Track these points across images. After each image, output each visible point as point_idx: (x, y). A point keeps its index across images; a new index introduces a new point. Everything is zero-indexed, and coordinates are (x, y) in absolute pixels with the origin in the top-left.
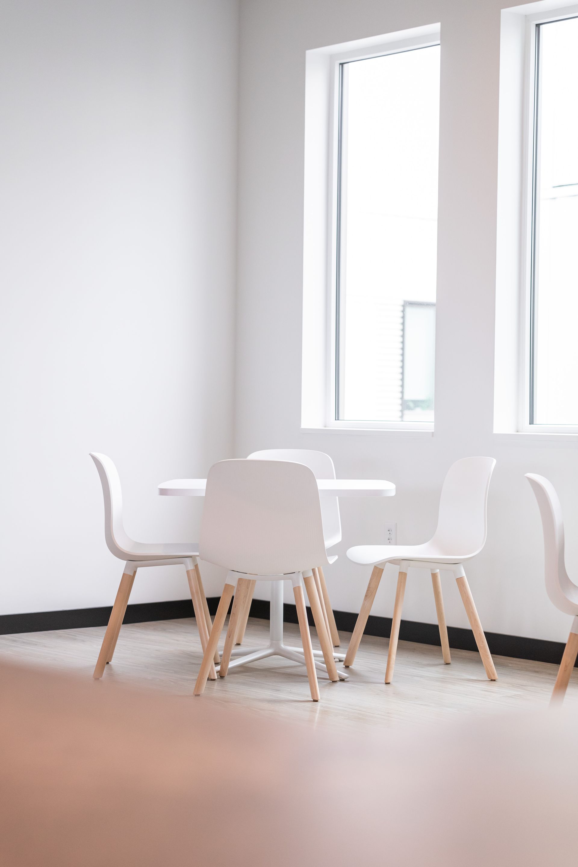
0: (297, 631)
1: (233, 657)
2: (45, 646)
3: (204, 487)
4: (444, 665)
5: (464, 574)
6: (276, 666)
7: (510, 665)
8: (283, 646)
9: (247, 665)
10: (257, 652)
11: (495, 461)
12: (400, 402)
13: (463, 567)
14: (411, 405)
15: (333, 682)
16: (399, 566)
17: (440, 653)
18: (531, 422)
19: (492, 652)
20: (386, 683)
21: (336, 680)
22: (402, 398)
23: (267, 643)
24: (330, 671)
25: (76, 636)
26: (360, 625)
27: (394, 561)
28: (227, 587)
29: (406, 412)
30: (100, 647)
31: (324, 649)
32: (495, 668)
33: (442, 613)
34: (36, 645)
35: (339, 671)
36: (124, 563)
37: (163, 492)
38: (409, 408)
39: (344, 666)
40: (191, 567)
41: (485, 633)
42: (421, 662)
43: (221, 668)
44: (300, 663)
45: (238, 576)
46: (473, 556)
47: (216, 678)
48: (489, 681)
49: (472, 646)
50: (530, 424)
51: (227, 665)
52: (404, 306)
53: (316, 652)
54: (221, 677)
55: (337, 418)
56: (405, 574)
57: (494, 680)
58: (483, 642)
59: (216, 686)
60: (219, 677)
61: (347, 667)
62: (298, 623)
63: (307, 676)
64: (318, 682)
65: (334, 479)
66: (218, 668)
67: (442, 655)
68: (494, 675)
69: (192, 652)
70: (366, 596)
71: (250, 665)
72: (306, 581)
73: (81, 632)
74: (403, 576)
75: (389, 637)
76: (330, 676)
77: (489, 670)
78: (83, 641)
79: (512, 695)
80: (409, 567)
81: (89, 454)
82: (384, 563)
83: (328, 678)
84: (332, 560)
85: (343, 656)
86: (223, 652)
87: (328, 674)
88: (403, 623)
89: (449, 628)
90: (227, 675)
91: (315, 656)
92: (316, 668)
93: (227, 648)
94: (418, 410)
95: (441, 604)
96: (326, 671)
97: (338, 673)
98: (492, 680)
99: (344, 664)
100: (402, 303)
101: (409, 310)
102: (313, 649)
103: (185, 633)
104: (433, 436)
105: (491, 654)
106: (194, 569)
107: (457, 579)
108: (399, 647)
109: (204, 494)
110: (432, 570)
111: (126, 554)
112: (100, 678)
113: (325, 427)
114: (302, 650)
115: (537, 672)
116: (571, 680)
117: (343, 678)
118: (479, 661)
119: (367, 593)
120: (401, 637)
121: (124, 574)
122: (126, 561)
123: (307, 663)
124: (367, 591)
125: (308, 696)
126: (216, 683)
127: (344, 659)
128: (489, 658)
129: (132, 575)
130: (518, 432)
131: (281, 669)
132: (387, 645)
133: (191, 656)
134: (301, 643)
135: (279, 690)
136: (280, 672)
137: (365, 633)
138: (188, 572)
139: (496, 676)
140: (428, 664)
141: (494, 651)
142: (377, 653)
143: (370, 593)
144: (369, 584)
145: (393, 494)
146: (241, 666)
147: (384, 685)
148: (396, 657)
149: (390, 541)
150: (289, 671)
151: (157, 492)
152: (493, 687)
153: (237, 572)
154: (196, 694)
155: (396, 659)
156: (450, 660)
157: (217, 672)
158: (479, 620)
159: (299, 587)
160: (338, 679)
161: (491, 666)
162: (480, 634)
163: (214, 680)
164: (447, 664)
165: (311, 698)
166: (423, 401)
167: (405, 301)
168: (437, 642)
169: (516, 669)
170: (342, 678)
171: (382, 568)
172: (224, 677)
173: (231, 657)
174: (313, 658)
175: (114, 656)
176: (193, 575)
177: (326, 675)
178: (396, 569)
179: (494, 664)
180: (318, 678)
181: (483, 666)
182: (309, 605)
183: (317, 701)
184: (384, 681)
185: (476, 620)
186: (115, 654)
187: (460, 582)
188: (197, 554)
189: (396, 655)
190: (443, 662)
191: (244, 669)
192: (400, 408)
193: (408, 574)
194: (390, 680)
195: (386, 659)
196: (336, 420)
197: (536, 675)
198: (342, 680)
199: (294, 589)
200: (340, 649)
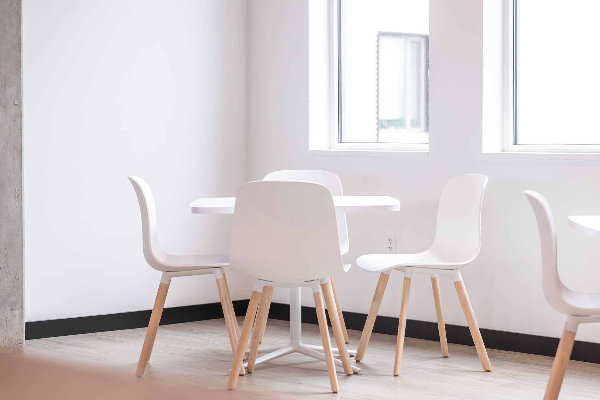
0: (318, 332)
1: (259, 355)
2: (88, 347)
3: (233, 206)
4: (442, 358)
5: (461, 278)
6: (295, 362)
7: (501, 357)
8: (301, 344)
9: (270, 362)
10: (279, 350)
11: (487, 179)
12: (376, 121)
13: (460, 272)
14: (386, 124)
15: (348, 375)
16: (404, 272)
17: (439, 348)
18: (515, 143)
19: (487, 346)
20: (395, 376)
21: (350, 373)
22: (377, 118)
23: (288, 341)
24: (345, 365)
25: (115, 338)
26: (370, 324)
27: (399, 268)
28: (255, 293)
29: (382, 131)
30: (141, 348)
31: (339, 346)
32: (490, 360)
33: (441, 313)
34: (80, 346)
35: (353, 366)
36: (161, 273)
37: (195, 210)
38: (383, 127)
39: (355, 361)
40: (220, 276)
41: (481, 330)
42: (422, 356)
43: (249, 364)
44: (316, 358)
45: (264, 284)
46: (469, 262)
47: (245, 373)
48: (485, 371)
49: (470, 342)
50: (514, 144)
51: (254, 361)
52: (378, 36)
53: (333, 349)
54: (248, 372)
55: (340, 141)
56: (410, 279)
57: (489, 371)
58: (478, 338)
59: (245, 380)
60: (247, 372)
61: (358, 361)
62: (318, 324)
63: (327, 371)
64: (337, 375)
65: (342, 196)
66: (246, 365)
67: (440, 349)
68: (488, 366)
69: (219, 351)
70: (374, 299)
71: (273, 361)
72: (324, 287)
73: (118, 334)
74: (407, 281)
75: (397, 335)
76: (345, 369)
77: (485, 363)
78: (121, 342)
79: (507, 384)
80: (413, 272)
81: (128, 178)
82: (390, 270)
83: (344, 372)
84: (347, 268)
85: (354, 352)
86: (250, 350)
87: (343, 368)
88: (409, 321)
89: (446, 325)
90: (254, 370)
91: (334, 352)
92: (335, 365)
93: (254, 346)
94: (392, 128)
95: (440, 304)
96: (342, 365)
97: (352, 368)
98: (487, 371)
99: (355, 359)
100: (377, 33)
101: (383, 40)
102: (332, 347)
103: (211, 333)
104: (428, 156)
105: (486, 347)
106: (223, 278)
107: (455, 283)
108: (405, 344)
109: (232, 212)
110: (431, 275)
111: (164, 266)
112: (142, 376)
113: (330, 149)
114: (322, 348)
115: (525, 363)
116: (567, 370)
117: (357, 371)
118: (475, 354)
119: (375, 296)
120: (408, 334)
121: (161, 283)
122: (162, 272)
123: (327, 359)
124: (375, 294)
125: (328, 388)
126: (244, 378)
127: (355, 355)
128: (484, 352)
129: (168, 284)
130: (503, 151)
131: (300, 365)
132: (395, 342)
133: (219, 354)
134: (321, 342)
135: (301, 384)
136: (300, 367)
137: (374, 331)
138: (217, 281)
139: (491, 368)
140: (429, 358)
141: (488, 345)
142: (382, 348)
143: (378, 296)
144: (377, 288)
145: (398, 209)
146: (265, 363)
147: (393, 378)
148: (403, 352)
149: (390, 250)
150: (307, 366)
151: (190, 210)
152: (488, 376)
153: (263, 280)
154: (229, 388)
155: (403, 354)
156: (448, 354)
157: (245, 368)
158: (475, 317)
159: (318, 293)
160: (352, 372)
161: (486, 359)
162: (476, 330)
163: (243, 375)
164: (445, 357)
165: (331, 390)
166: (396, 121)
167: (379, 32)
168: (437, 339)
169: (506, 361)
170: (355, 372)
171: (388, 274)
172: (251, 372)
173: (257, 355)
174: (332, 355)
175: (151, 355)
176: (221, 283)
177: (342, 370)
178: (401, 275)
179: (488, 356)
180: (337, 372)
181: (479, 358)
182: (326, 308)
183: (336, 393)
184: (393, 374)
185: (472, 318)
186: (153, 354)
187: (458, 285)
188: (228, 264)
189: (403, 351)
190: (441, 355)
191: (267, 365)
192: (376, 127)
193: (412, 279)
194: (398, 373)
195: (394, 354)
196: (339, 142)
197: (525, 366)
198: (356, 373)
199: (314, 295)
200: (350, 345)
